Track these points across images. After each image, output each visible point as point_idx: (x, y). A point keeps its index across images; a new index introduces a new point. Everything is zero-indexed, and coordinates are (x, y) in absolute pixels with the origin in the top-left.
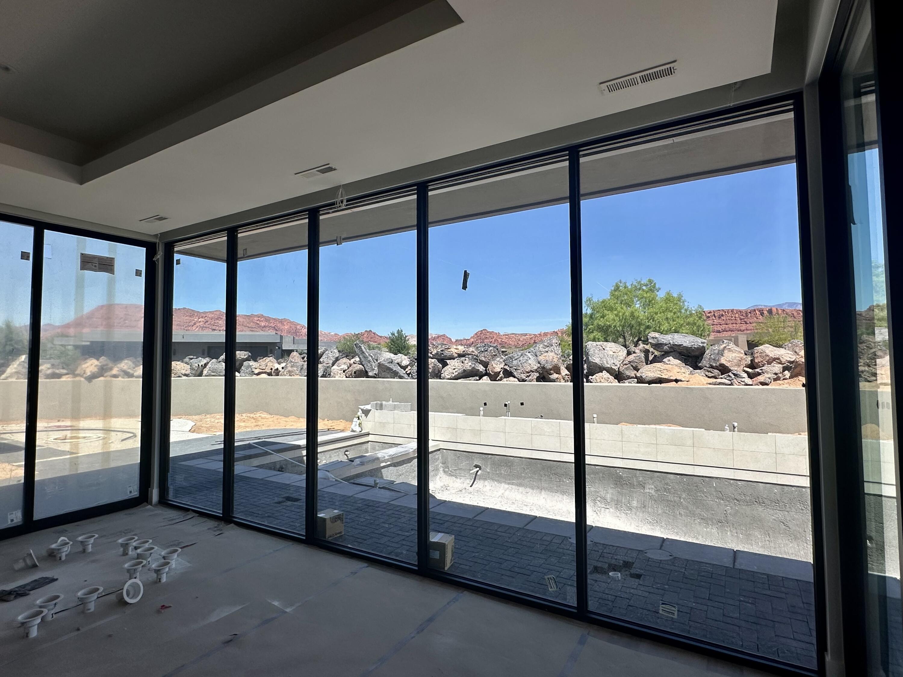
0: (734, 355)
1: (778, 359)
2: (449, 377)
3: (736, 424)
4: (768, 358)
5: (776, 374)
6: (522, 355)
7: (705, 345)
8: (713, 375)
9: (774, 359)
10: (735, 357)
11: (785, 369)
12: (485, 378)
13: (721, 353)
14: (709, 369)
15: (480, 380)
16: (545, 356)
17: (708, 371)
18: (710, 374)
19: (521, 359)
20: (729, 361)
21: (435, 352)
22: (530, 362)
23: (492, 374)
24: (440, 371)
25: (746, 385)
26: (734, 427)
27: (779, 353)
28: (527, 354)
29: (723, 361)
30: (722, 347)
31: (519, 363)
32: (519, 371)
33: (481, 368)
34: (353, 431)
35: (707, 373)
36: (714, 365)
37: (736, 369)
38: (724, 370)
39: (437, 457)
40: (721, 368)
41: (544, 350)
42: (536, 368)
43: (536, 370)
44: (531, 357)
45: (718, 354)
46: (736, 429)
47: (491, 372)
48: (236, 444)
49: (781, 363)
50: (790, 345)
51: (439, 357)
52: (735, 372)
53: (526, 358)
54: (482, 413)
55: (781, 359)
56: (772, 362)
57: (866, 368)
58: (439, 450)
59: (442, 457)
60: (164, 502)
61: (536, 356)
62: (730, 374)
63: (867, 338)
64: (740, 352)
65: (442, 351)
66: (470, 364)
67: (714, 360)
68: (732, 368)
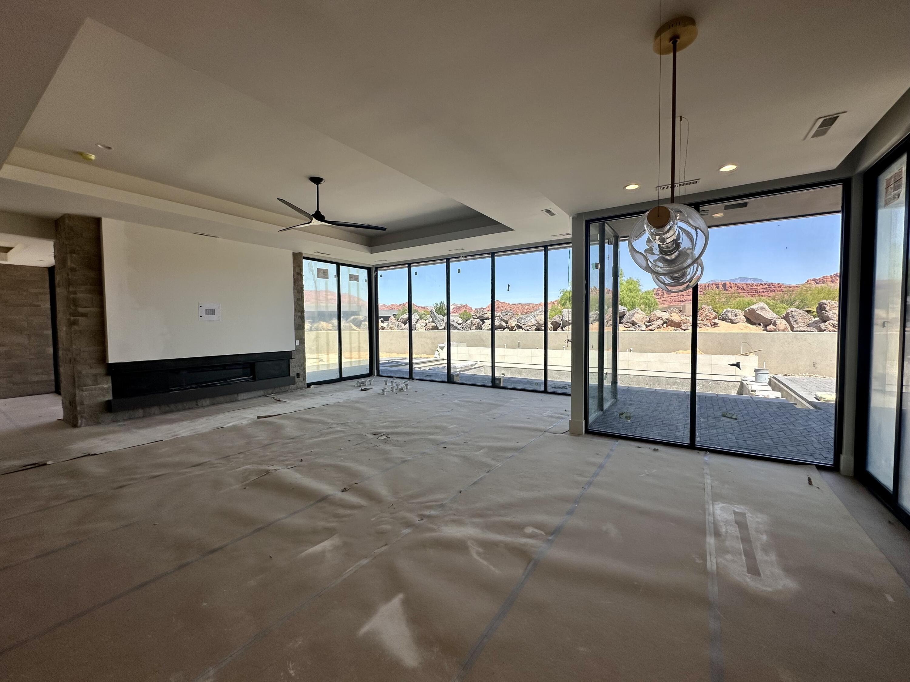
0: (640, 316)
1: (661, 318)
2: (487, 329)
3: (632, 349)
4: (656, 317)
5: (659, 325)
6: (527, 317)
7: (625, 311)
8: (628, 326)
9: (659, 318)
10: (640, 317)
11: (664, 323)
12: (506, 329)
13: (633, 315)
14: (627, 323)
15: (503, 330)
16: (540, 317)
17: (626, 324)
18: (627, 326)
19: (526, 319)
20: (637, 319)
21: (479, 315)
22: (531, 320)
23: (510, 327)
24: (481, 326)
25: (642, 331)
26: (631, 351)
27: (662, 315)
28: (530, 316)
29: (634, 319)
30: (634, 312)
31: (526, 321)
32: (525, 326)
33: (504, 324)
34: (435, 357)
35: (625, 326)
36: (629, 321)
37: (640, 323)
38: (634, 324)
39: (482, 370)
40: (632, 323)
41: (539, 314)
42: (534, 324)
43: (535, 325)
44: (532, 318)
45: (632, 315)
46: (632, 351)
47: (509, 326)
48: (380, 362)
49: (662, 320)
50: (669, 310)
51: (481, 318)
52: (639, 325)
53: (529, 318)
54: (505, 347)
55: (663, 318)
56: (658, 319)
57: (702, 322)
58: (483, 366)
59: (484, 370)
60: (378, 375)
61: (535, 317)
62: (637, 326)
63: (704, 307)
64: (643, 314)
65: (483, 315)
66: (498, 322)
67: (629, 318)
68: (638, 323)
